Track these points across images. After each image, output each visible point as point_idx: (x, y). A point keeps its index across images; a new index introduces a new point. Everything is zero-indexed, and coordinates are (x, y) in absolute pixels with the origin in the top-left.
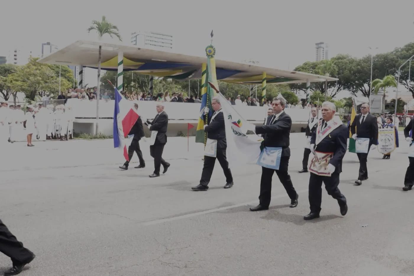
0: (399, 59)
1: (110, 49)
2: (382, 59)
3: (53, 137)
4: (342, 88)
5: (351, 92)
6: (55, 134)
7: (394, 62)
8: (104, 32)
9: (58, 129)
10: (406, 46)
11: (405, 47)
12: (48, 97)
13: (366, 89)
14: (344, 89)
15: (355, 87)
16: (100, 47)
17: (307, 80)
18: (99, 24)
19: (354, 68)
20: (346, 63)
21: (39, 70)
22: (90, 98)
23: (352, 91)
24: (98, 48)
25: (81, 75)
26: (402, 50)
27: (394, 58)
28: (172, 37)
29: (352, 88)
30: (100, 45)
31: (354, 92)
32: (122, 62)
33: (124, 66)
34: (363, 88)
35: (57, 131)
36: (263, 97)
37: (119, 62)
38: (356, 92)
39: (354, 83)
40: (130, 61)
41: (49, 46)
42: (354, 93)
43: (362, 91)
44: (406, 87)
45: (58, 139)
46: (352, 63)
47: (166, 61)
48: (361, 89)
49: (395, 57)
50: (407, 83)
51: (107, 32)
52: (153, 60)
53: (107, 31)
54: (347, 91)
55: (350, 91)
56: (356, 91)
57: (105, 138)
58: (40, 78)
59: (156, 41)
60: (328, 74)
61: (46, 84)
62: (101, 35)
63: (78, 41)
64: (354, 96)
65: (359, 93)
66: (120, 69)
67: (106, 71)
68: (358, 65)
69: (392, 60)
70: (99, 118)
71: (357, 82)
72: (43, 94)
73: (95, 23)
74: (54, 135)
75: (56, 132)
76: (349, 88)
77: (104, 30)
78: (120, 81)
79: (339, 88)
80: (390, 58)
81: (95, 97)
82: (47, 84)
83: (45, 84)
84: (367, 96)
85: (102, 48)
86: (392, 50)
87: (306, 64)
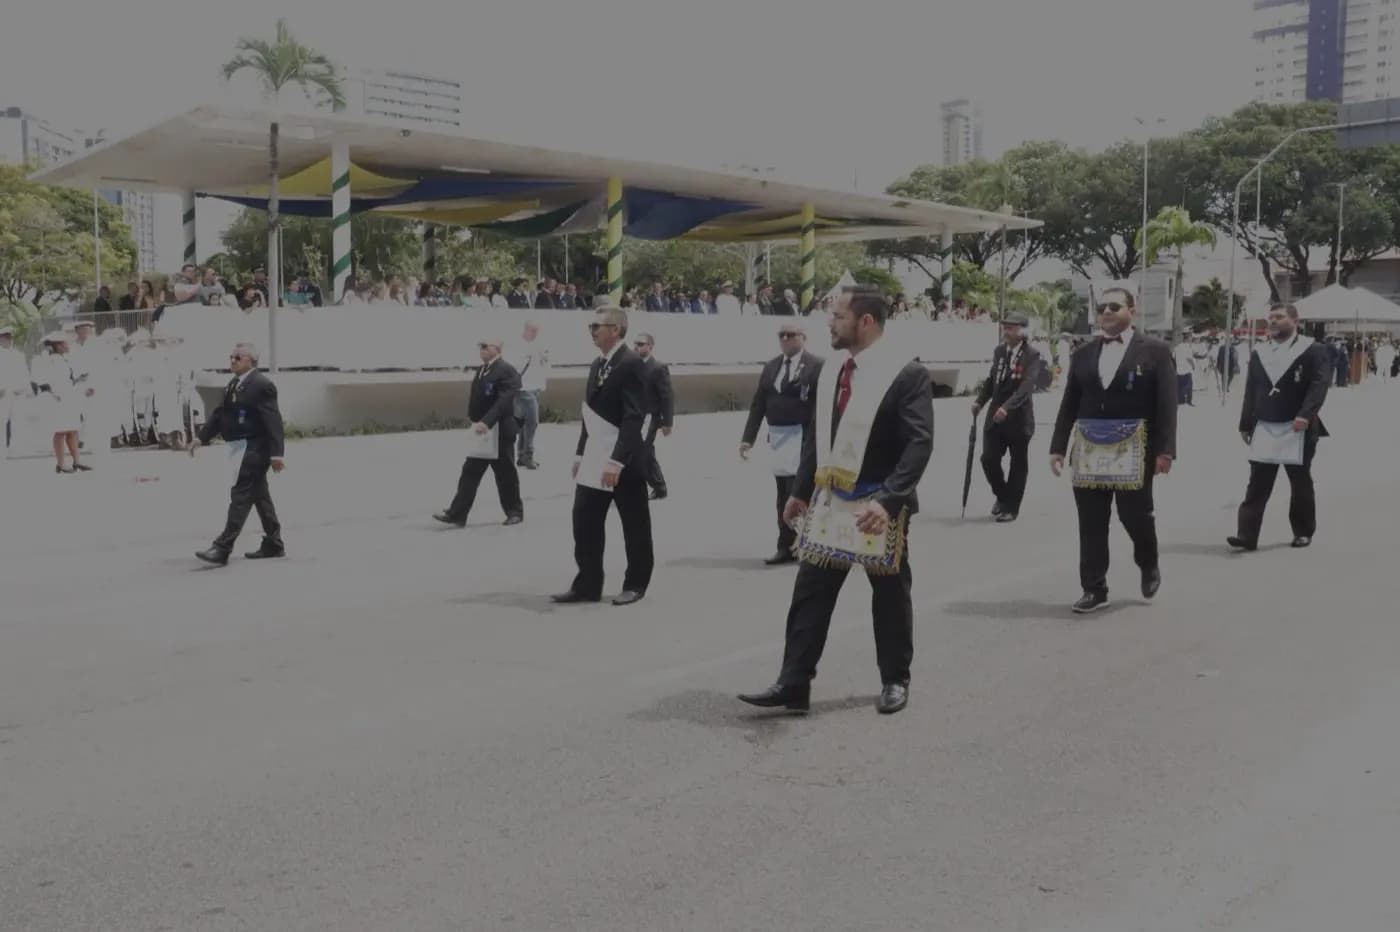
0: (1222, 156)
1: (308, 135)
2: (1170, 157)
3: (128, 439)
4: (1040, 250)
5: (1071, 262)
6: (135, 429)
7: (1207, 167)
8: (285, 76)
9: (142, 411)
10: (1238, 114)
11: (1236, 119)
12: (74, 303)
13: (1118, 252)
14: (1047, 252)
15: (1082, 246)
16: (274, 128)
17: (943, 226)
18: (263, 49)
19: (1080, 185)
20: (1052, 170)
21: (11, 208)
22: (245, 304)
23: (1075, 261)
24: (268, 131)
25: (189, 223)
26: (1229, 125)
27: (1204, 152)
28: (458, 86)
29: (1071, 251)
30: (274, 121)
31: (1078, 262)
32: (344, 180)
33: (353, 191)
34: (1108, 248)
35: (141, 416)
36: (806, 286)
37: (334, 180)
38: (1087, 264)
39: (1077, 235)
40: (367, 173)
41: (16, 123)
42: (1080, 265)
43: (1105, 258)
44: (1242, 245)
45: (144, 445)
46: (1072, 168)
47: (488, 172)
48: (1101, 252)
49: (1207, 148)
50: (1245, 233)
51: (295, 76)
52: (445, 168)
53: (294, 74)
54: (1057, 259)
55: (1066, 258)
56: (1086, 259)
57: (301, 437)
58: (16, 238)
59: (403, 100)
60: (1008, 208)
61: (37, 257)
62: (277, 88)
63: (198, 109)
64: (1081, 275)
65: (1097, 266)
66: (341, 203)
67: (242, 208)
68: (1093, 174)
69: (1200, 158)
70: (280, 370)
71: (1087, 230)
72: (15, 292)
73: (249, 46)
74: (129, 431)
75: (136, 420)
76: (1062, 249)
77: (284, 70)
78: (342, 242)
79: (1031, 250)
80: (1193, 151)
81: (262, 297)
82: (39, 258)
83: (32, 258)
84: (1121, 275)
85: (281, 131)
86: (1197, 124)
87: (919, 175)
